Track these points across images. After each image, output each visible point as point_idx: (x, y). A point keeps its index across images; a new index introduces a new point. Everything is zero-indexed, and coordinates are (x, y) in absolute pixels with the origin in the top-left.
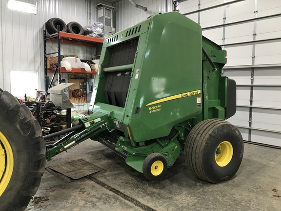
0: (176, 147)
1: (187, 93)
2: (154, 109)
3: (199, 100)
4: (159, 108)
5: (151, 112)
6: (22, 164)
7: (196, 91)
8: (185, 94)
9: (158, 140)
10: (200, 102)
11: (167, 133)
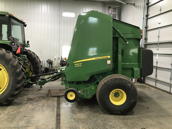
0: (93, 88)
1: (100, 57)
2: (78, 65)
3: (109, 62)
4: (81, 65)
5: (76, 66)
6: (11, 81)
7: (107, 56)
8: (98, 58)
9: (83, 82)
10: (110, 63)
11: (87, 79)
